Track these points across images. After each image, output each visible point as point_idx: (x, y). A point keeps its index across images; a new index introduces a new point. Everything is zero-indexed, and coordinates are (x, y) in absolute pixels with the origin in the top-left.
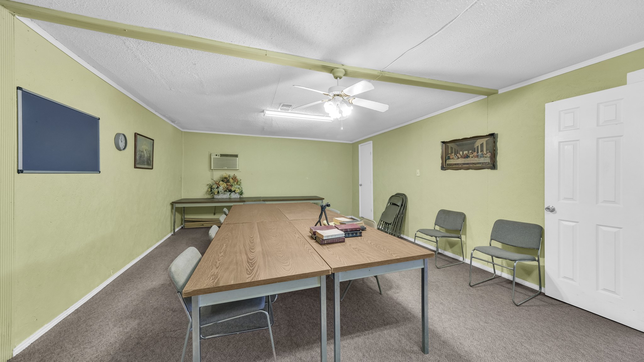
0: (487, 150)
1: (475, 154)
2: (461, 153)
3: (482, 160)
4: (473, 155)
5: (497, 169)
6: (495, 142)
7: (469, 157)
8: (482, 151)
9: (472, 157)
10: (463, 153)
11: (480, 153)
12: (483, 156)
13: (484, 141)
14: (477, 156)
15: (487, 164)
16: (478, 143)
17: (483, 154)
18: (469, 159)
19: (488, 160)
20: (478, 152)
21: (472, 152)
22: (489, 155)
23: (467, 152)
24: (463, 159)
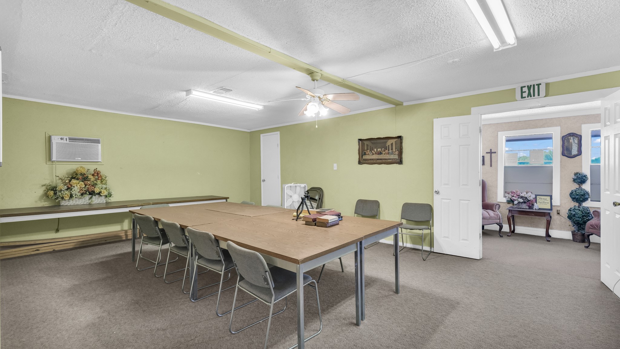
0: (395, 149)
1: (387, 151)
2: (375, 150)
3: (392, 157)
4: (385, 152)
5: (403, 164)
6: (401, 143)
7: (382, 153)
8: (392, 149)
9: (384, 154)
10: (377, 150)
11: (390, 151)
12: (392, 153)
13: (393, 141)
14: (388, 153)
15: (396, 160)
16: (390, 142)
17: (393, 152)
18: (382, 155)
19: (396, 157)
20: (389, 150)
21: (384, 150)
22: (397, 153)
23: (380, 149)
24: (377, 155)
